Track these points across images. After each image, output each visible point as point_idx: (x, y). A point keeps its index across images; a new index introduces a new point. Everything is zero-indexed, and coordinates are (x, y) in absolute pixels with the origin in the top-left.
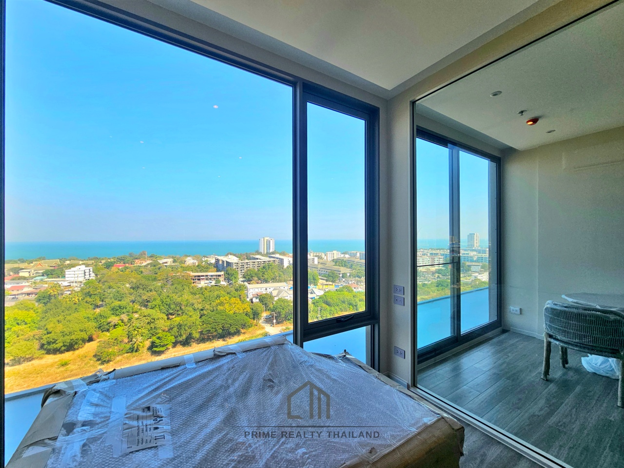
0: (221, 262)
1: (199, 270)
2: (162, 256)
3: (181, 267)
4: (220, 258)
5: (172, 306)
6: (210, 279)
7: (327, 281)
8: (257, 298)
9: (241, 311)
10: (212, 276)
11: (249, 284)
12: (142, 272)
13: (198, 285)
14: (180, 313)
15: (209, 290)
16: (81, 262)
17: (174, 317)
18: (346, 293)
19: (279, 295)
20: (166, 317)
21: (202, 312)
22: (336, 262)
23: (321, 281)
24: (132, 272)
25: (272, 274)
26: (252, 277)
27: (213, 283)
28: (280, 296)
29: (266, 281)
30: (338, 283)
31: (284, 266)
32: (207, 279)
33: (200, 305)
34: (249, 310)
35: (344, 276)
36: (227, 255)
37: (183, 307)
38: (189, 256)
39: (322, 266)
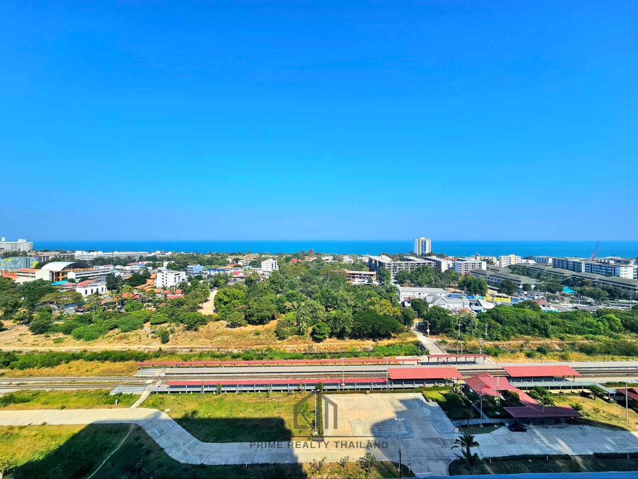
0: (373, 262)
1: (353, 268)
2: (325, 254)
3: (339, 264)
4: (373, 258)
5: (330, 300)
6: (363, 278)
7: (499, 291)
8: (409, 302)
9: (391, 314)
10: (365, 275)
11: (401, 286)
12: (309, 267)
13: (352, 282)
14: (336, 306)
15: (361, 289)
16: (271, 257)
17: (331, 309)
18: (528, 311)
19: (435, 301)
20: (324, 309)
21: (354, 309)
22: (514, 268)
23: (490, 291)
24: (302, 266)
25: (427, 278)
26: (404, 279)
27: (366, 282)
28: (435, 303)
29: (420, 285)
30: (516, 296)
31: (441, 270)
32: (360, 278)
33: (353, 302)
34: (399, 313)
35: (526, 287)
36: (380, 255)
37: (338, 302)
38: (346, 255)
39: (492, 273)
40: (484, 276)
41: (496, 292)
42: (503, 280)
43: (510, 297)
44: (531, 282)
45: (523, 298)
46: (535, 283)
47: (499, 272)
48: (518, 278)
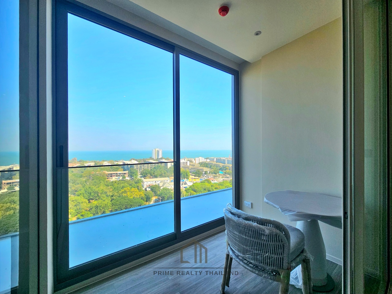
1: (111, 170)
2: (87, 161)
4: (126, 162)
5: (92, 194)
6: (119, 175)
8: (149, 188)
9: (138, 197)
12: (73, 172)
13: (110, 180)
14: (97, 198)
15: (117, 183)
17: (93, 201)
18: (207, 184)
20: (88, 201)
21: (112, 197)
22: (201, 164)
23: (191, 176)
25: (160, 172)
26: (147, 174)
27: (121, 178)
28: (164, 186)
29: (156, 177)
30: (202, 178)
31: (168, 167)
32: (117, 176)
33: (111, 193)
34: (143, 195)
35: (206, 173)
36: (131, 160)
37: (99, 195)
39: (192, 167)
40: (188, 169)
41: (194, 176)
42: (197, 170)
43: (199, 178)
44: (208, 170)
45: (204, 178)
46: (209, 170)
47: (195, 166)
48: (203, 168)
